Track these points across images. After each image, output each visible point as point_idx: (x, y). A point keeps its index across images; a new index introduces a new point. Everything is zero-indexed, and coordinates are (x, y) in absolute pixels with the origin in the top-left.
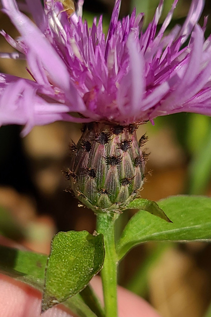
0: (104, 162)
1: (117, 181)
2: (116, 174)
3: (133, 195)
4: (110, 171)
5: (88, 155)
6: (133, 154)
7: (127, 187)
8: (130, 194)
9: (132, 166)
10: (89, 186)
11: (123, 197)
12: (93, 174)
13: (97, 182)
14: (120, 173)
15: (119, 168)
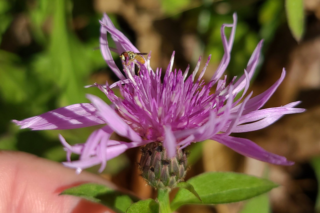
0: (160, 163)
1: (168, 174)
2: (167, 170)
3: (179, 181)
4: (163, 168)
5: (150, 157)
6: (179, 157)
7: (174, 177)
8: (177, 181)
9: (178, 165)
10: (151, 175)
11: (172, 183)
12: (153, 170)
13: (156, 175)
14: (170, 170)
15: (170, 167)
